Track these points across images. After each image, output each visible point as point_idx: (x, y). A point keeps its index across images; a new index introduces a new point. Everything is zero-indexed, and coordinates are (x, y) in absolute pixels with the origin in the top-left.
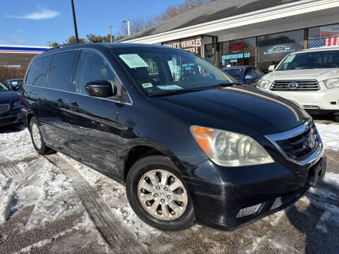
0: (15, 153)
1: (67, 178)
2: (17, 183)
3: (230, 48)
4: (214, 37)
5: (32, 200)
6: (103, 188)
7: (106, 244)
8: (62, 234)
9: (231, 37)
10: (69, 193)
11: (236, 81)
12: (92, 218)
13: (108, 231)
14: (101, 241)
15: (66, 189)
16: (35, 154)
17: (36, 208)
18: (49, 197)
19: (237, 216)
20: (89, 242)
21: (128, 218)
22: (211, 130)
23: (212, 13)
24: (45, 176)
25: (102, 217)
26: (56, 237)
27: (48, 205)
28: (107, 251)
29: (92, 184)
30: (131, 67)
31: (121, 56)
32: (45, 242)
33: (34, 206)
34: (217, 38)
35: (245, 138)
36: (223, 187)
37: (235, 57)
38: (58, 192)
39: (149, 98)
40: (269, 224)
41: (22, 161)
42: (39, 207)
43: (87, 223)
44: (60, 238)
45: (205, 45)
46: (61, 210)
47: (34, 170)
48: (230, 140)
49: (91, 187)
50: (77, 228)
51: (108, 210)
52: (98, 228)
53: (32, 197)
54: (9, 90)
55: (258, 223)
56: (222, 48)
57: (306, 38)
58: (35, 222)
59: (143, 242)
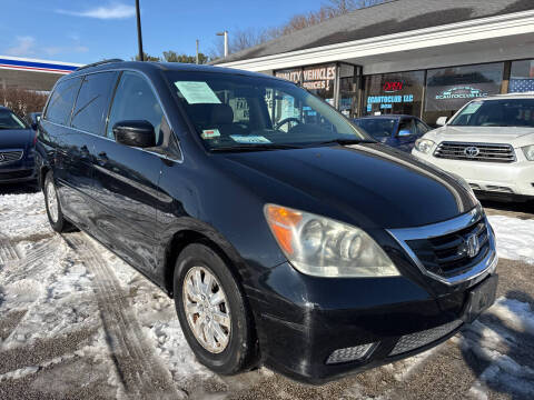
0: (19, 226)
1: (88, 272)
2: (9, 273)
3: (382, 85)
4: (357, 66)
5: (26, 302)
6: (138, 292)
7: (120, 384)
8: (56, 360)
9: (386, 68)
10: (83, 296)
11: (369, 138)
12: (109, 340)
13: (128, 363)
14: (113, 378)
15: (80, 290)
16: (49, 230)
17: (27, 314)
18: (52, 300)
19: (329, 361)
20: (95, 377)
21: (165, 346)
22: (299, 213)
23: (357, 28)
24: (53, 265)
25: (125, 339)
26: (45, 364)
27: (47, 312)
28: (118, 396)
29: (123, 285)
30: (190, 102)
31: (178, 84)
32: (27, 371)
33: (25, 311)
34: (361, 68)
35: (353, 231)
36: (308, 310)
37: (389, 100)
38: (68, 293)
39: (209, 154)
40: (393, 378)
41: (27, 239)
42: (32, 315)
43: (99, 347)
44: (52, 367)
45: (341, 78)
46: (63, 322)
47: (40, 254)
48: (329, 233)
49: (120, 290)
50: (81, 353)
51: (137, 328)
52: (114, 357)
53: (27, 297)
54: (27, 128)
55: (373, 374)
56: (369, 85)
57: (507, 76)
58: (20, 337)
59: (179, 388)
